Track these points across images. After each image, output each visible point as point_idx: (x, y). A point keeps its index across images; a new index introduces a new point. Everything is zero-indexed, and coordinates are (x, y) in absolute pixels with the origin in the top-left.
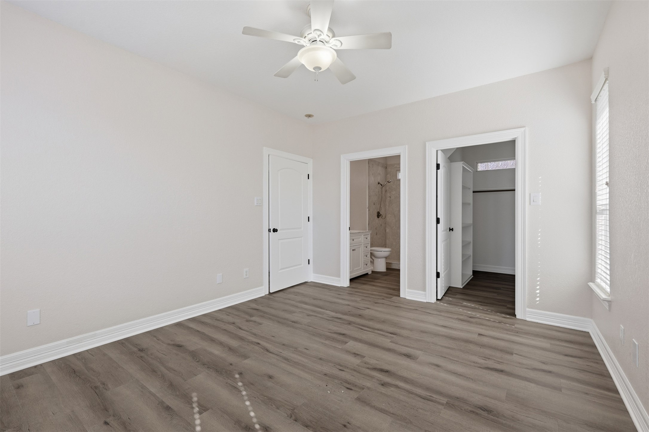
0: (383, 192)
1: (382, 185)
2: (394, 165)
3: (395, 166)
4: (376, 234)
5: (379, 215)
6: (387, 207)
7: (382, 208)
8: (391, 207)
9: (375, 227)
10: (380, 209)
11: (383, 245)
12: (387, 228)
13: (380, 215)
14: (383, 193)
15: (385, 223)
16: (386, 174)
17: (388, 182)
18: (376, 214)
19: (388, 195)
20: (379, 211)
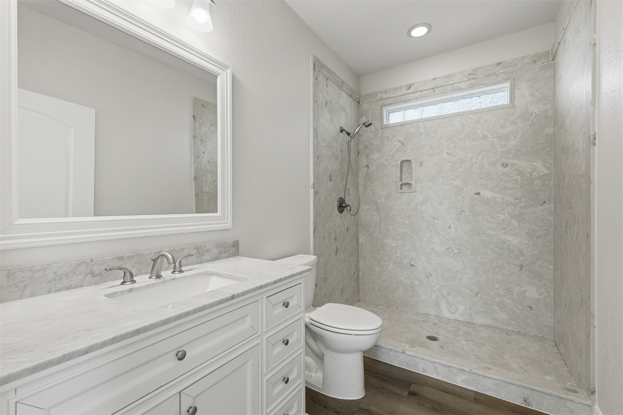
0: (351, 154)
1: (349, 134)
2: (376, 96)
3: (378, 97)
4: (337, 252)
5: (342, 206)
6: (361, 188)
7: (351, 189)
8: (370, 188)
9: (333, 236)
10: (345, 193)
11: (353, 273)
12: (360, 235)
13: (346, 207)
14: (353, 155)
15: (357, 224)
16: (359, 113)
17: (364, 124)
18: (336, 204)
19: (363, 161)
20: (343, 197)
